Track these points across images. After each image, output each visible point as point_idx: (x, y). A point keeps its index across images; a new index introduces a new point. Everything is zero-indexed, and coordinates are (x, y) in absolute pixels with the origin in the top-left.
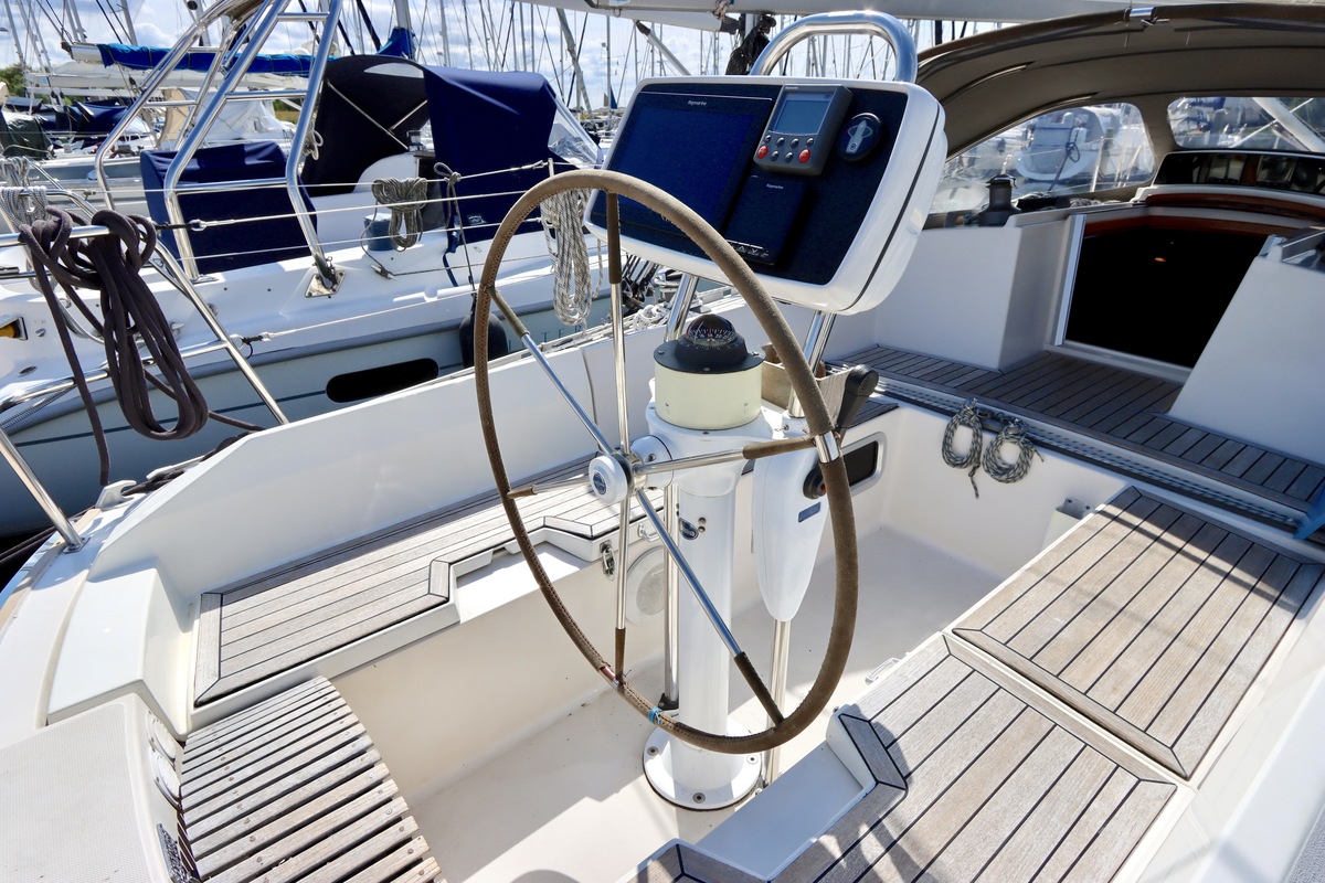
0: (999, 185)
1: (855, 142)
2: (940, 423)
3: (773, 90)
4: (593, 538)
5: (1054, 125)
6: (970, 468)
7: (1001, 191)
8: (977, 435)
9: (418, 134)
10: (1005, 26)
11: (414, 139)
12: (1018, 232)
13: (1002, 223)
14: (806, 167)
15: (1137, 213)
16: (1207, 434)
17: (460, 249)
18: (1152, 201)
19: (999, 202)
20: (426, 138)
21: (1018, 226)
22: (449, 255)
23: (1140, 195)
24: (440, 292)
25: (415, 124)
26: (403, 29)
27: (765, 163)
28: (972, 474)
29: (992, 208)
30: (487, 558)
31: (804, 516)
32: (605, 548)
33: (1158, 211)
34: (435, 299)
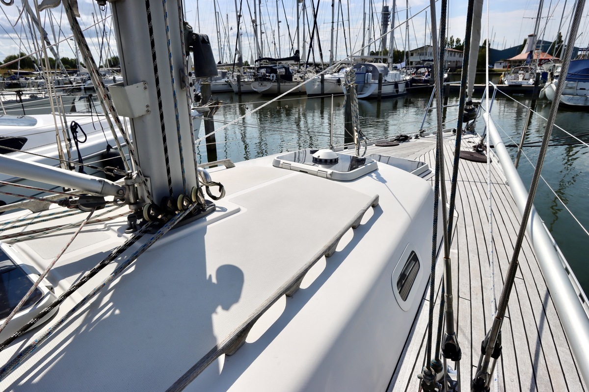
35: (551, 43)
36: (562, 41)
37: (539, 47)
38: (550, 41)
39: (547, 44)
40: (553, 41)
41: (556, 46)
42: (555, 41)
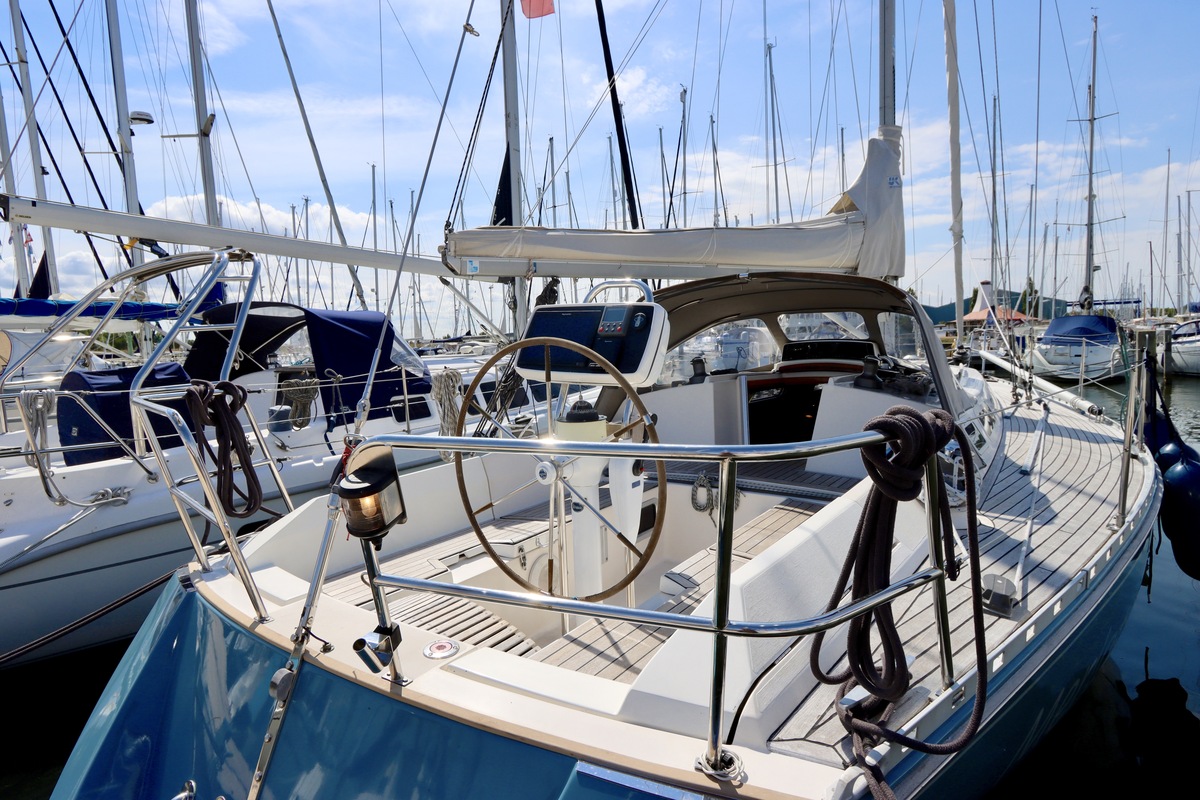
0: (698, 363)
1: (638, 324)
2: (688, 489)
3: (601, 308)
4: (514, 544)
5: (736, 340)
6: (709, 511)
7: (699, 366)
8: (709, 490)
9: (276, 356)
10: (688, 281)
11: (272, 360)
12: (711, 385)
13: (702, 381)
14: (620, 333)
15: (776, 377)
16: (823, 475)
17: (336, 429)
18: (782, 370)
19: (699, 371)
21: (711, 382)
22: (328, 434)
23: (775, 369)
24: (325, 459)
25: (272, 348)
27: (603, 334)
28: (710, 514)
29: (696, 375)
30: (456, 559)
31: (635, 485)
32: (521, 550)
33: (786, 375)
34: (322, 464)
35: (1019, 294)
36: (1036, 292)
37: (1001, 300)
38: (1017, 291)
39: (1013, 296)
40: (1022, 292)
41: (1029, 299)
42: (1025, 292)
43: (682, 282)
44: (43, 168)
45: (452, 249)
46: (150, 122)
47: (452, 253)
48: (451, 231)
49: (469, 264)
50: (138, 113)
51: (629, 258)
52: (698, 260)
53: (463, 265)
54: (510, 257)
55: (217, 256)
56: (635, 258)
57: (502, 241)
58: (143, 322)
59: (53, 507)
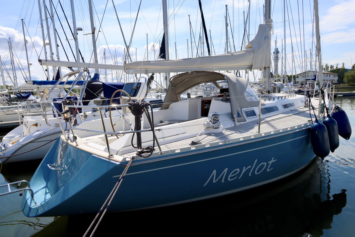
7: (189, 95)
11: (100, 95)
19: (189, 97)
20: (102, 95)
21: (188, 100)
22: (105, 113)
25: (101, 92)
26: (97, 74)
43: (180, 73)
44: (58, 45)
45: (126, 68)
46: (82, 30)
47: (126, 69)
48: (126, 63)
49: (130, 71)
50: (79, 28)
51: (173, 67)
52: (195, 66)
53: (128, 71)
54: (141, 69)
55: (81, 71)
56: (175, 67)
57: (138, 65)
58: (79, 86)
59: (48, 126)
